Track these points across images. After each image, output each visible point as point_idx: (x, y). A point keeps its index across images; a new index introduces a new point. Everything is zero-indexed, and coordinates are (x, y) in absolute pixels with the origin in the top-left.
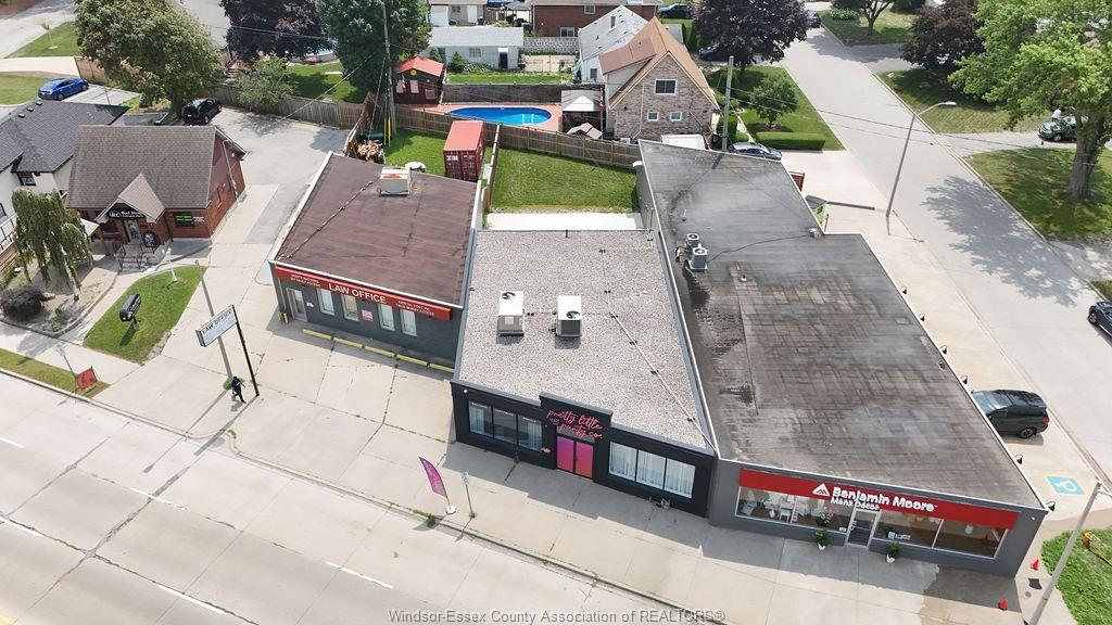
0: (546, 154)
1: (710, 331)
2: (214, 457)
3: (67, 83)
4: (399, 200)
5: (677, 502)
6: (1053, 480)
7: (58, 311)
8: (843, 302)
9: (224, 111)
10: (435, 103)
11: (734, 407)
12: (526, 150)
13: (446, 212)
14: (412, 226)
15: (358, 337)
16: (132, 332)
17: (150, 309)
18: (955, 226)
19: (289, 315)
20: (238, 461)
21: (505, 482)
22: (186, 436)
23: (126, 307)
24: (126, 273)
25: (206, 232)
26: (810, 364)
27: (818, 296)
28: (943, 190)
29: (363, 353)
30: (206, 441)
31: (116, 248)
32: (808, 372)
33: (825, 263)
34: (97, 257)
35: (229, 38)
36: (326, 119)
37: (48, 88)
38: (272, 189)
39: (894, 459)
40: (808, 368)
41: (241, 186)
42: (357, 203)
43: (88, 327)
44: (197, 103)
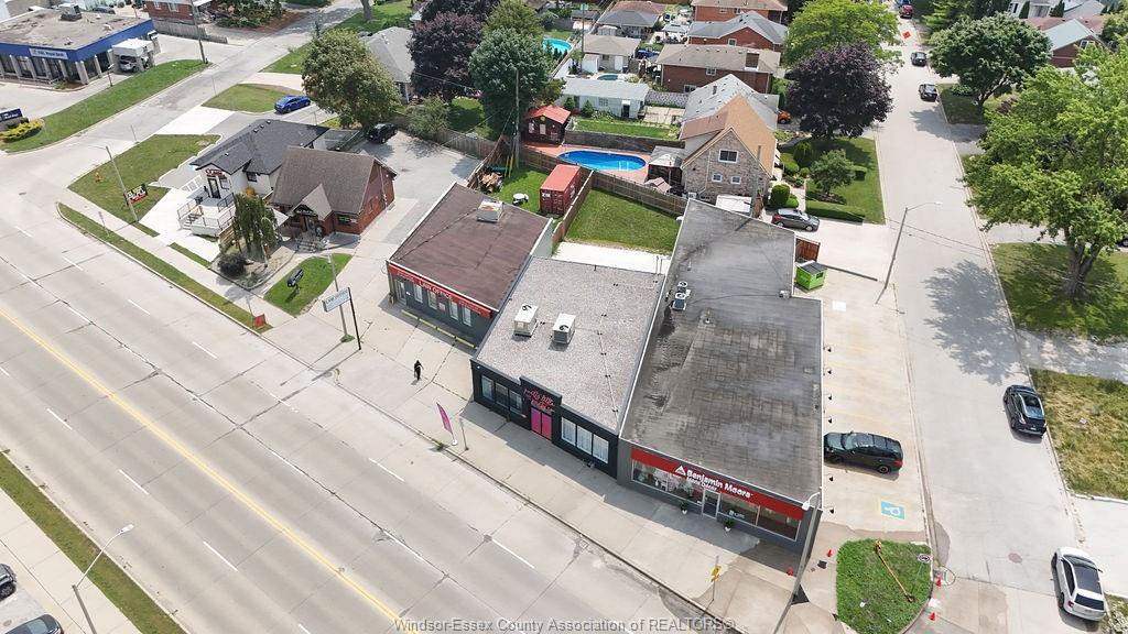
0: (625, 198)
1: (661, 354)
2: (323, 383)
3: (296, 100)
4: (490, 225)
5: (598, 465)
6: (884, 504)
7: (253, 273)
8: (772, 350)
9: (399, 134)
10: (556, 144)
11: (649, 408)
12: (612, 194)
13: (519, 240)
14: (491, 246)
15: (434, 321)
16: (294, 294)
17: (309, 280)
18: (941, 305)
19: (395, 298)
20: (336, 389)
21: (495, 433)
22: (310, 368)
23: (292, 278)
24: (302, 252)
25: (358, 230)
26: (719, 389)
27: (755, 343)
28: (952, 272)
29: (434, 333)
30: (320, 373)
31: (297, 234)
32: (714, 394)
33: (778, 319)
34: (285, 239)
35: (412, 76)
36: (469, 150)
37: (281, 102)
38: (414, 202)
39: (737, 460)
40: (716, 392)
41: (391, 198)
42: (460, 224)
43: (270, 287)
44: (379, 126)
